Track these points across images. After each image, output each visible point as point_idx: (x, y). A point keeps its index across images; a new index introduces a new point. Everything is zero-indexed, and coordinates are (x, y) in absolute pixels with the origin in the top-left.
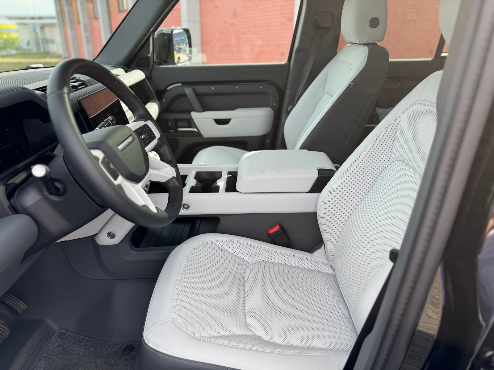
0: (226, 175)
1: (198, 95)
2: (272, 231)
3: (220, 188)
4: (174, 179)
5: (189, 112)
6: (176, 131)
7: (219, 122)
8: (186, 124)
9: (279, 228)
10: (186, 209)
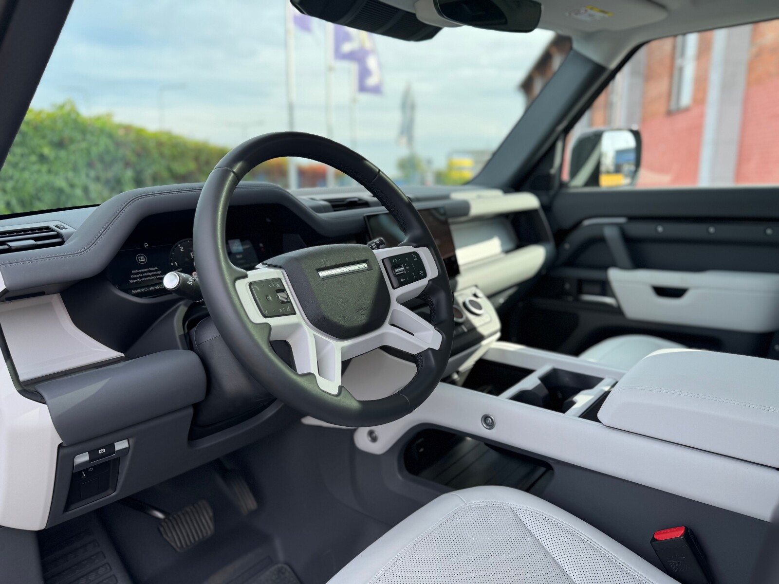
0: (607, 385)
1: (628, 240)
2: (662, 537)
3: (575, 407)
4: (430, 352)
5: (605, 268)
6: (577, 300)
7: (662, 292)
8: (597, 288)
9: (681, 536)
10: (488, 427)
